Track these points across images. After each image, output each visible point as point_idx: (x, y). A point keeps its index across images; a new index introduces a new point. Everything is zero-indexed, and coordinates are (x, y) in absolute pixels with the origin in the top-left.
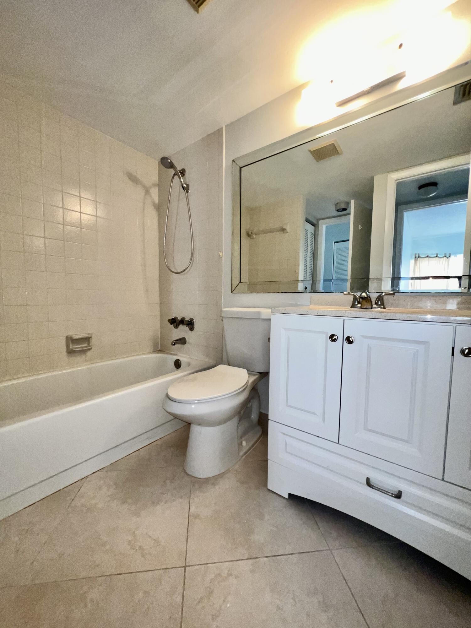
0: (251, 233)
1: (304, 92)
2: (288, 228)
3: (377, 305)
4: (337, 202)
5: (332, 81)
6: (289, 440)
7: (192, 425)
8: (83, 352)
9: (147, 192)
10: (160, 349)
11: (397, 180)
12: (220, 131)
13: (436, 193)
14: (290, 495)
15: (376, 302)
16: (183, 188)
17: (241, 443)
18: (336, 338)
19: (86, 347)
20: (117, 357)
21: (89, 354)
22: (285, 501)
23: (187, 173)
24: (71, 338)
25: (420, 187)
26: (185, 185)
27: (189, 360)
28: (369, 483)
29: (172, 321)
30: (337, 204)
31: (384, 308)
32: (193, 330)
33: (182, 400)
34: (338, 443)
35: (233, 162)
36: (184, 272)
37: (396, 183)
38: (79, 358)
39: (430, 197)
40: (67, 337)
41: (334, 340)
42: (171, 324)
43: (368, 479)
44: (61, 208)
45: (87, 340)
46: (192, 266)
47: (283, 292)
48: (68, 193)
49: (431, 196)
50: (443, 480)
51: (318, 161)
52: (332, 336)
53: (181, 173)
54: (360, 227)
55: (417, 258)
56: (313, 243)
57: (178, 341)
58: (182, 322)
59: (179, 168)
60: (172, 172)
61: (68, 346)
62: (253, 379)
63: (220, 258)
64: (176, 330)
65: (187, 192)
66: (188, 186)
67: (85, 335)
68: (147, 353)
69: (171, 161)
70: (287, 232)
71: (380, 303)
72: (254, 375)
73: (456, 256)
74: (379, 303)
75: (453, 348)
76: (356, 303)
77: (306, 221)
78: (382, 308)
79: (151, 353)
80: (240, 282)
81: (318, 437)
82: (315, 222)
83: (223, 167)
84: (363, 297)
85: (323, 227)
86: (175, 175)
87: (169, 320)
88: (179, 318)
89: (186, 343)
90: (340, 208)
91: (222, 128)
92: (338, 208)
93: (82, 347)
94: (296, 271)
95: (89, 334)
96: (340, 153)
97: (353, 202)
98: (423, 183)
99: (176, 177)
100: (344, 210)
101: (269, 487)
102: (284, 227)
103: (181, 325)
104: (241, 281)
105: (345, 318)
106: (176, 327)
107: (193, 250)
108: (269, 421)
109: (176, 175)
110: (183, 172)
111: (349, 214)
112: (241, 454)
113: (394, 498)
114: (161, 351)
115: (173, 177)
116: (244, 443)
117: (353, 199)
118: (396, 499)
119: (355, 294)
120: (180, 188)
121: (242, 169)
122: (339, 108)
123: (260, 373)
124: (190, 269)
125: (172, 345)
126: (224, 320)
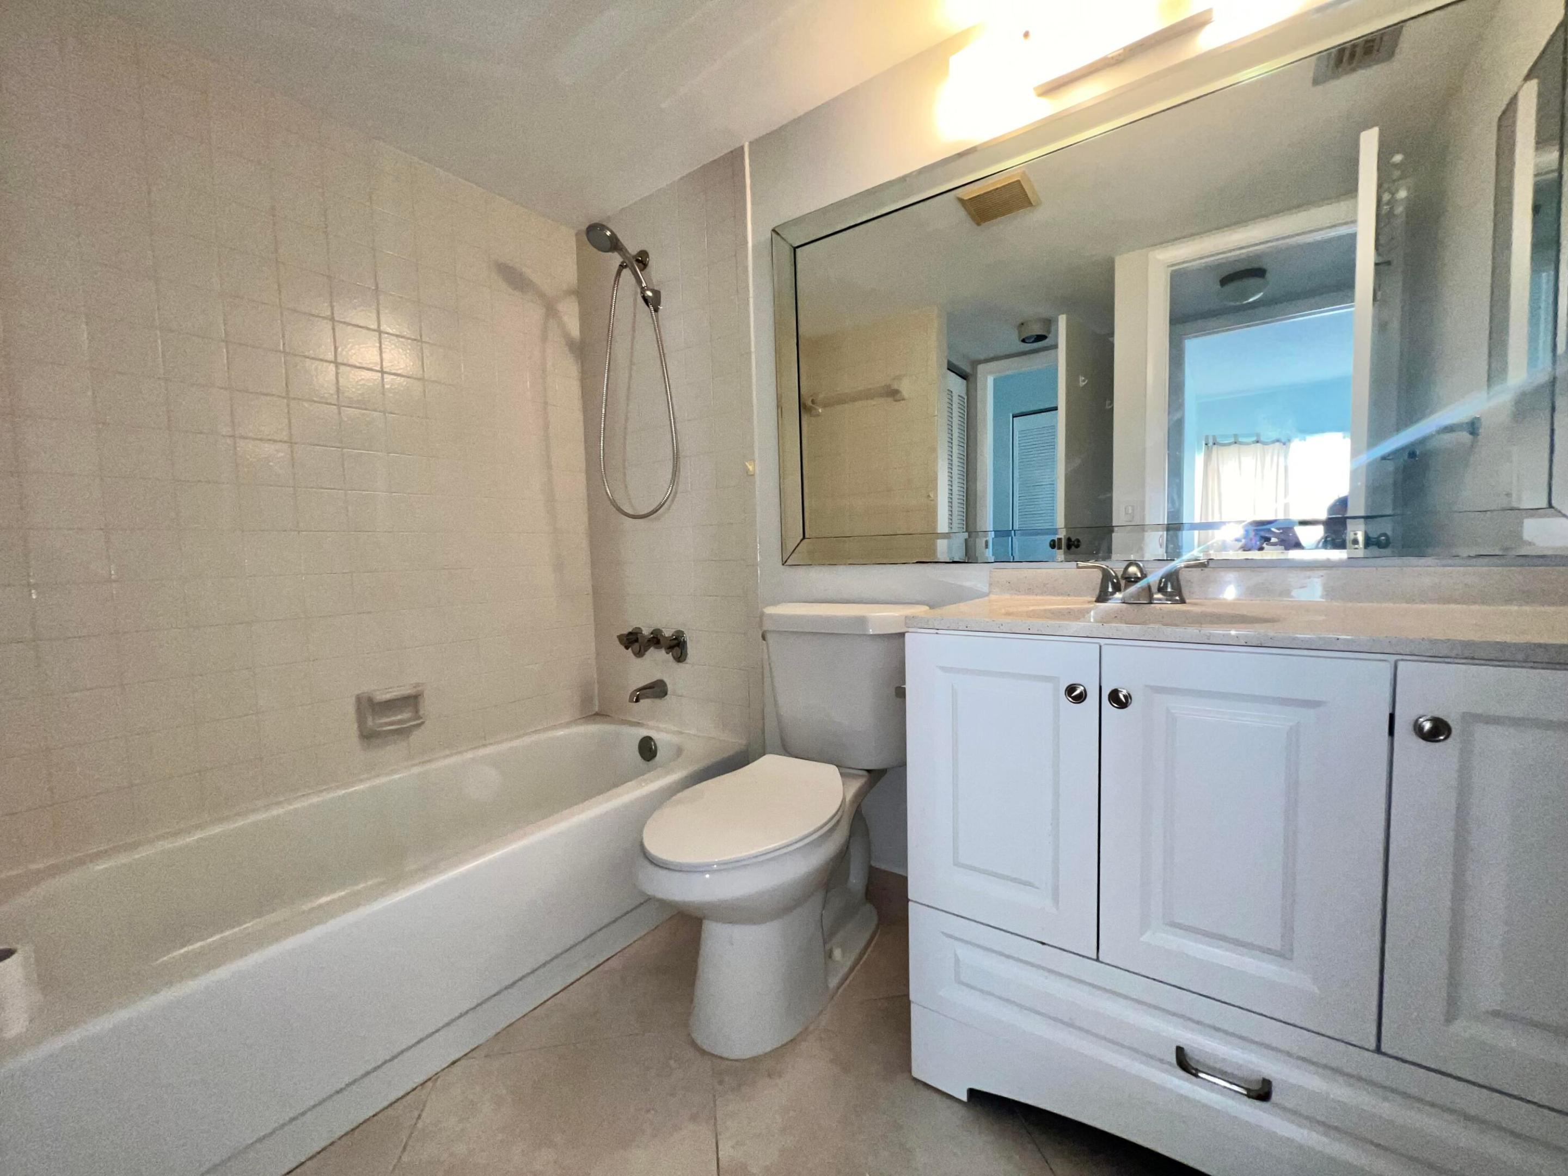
0: (813, 401)
1: (956, 61)
2: (905, 387)
3: (1163, 595)
4: (1022, 321)
5: (1026, 35)
6: (964, 952)
7: (704, 921)
8: (403, 732)
9: (551, 311)
10: (596, 709)
11: (1173, 265)
12: (737, 154)
13: (1262, 294)
14: (974, 1094)
15: (1162, 585)
16: (646, 300)
17: (830, 955)
18: (1081, 693)
19: (409, 720)
20: (488, 742)
21: (416, 737)
22: (962, 1111)
23: (653, 261)
24: (370, 700)
25: (1225, 281)
26: (649, 293)
27: (676, 739)
28: (1184, 1062)
29: (627, 639)
30: (1022, 324)
31: (1183, 601)
32: (685, 660)
33: (681, 865)
34: (1097, 960)
35: (774, 235)
36: (655, 515)
37: (1169, 274)
38: (391, 751)
39: (1249, 303)
40: (359, 699)
41: (1080, 698)
42: (627, 648)
43: (1180, 1051)
44: (331, 362)
45: (412, 701)
46: (673, 501)
47: (917, 562)
48: (349, 324)
49: (1251, 300)
50: (1378, 1050)
51: (978, 224)
52: (1070, 690)
53: (637, 261)
54: (1082, 382)
55: (1212, 448)
56: (966, 422)
57: (645, 691)
58: (656, 640)
59: (633, 249)
60: (615, 259)
61: (361, 720)
62: (855, 786)
63: (750, 476)
64: (639, 660)
65: (656, 310)
66: (657, 294)
67: (407, 691)
68: (568, 724)
69: (611, 231)
70: (903, 399)
71: (1172, 588)
72: (855, 777)
73: (1305, 440)
74: (1169, 590)
75: (1392, 717)
76: (1110, 590)
77: (948, 369)
78: (1176, 602)
79: (574, 722)
80: (804, 537)
81: (1043, 944)
82: (966, 368)
83: (747, 247)
84: (1132, 578)
85: (987, 382)
86: (622, 267)
87: (620, 638)
88: (646, 632)
89: (666, 694)
90: (1030, 334)
91: (742, 148)
92: (1024, 336)
93: (400, 722)
94: (929, 496)
95: (417, 685)
96: (1034, 204)
97: (1062, 321)
98: (1230, 270)
99: (626, 273)
100: (1040, 338)
101: (915, 1074)
102: (895, 387)
103: (652, 649)
104: (807, 536)
105: (1102, 642)
106: (639, 654)
107: (676, 457)
108: (910, 903)
109: (626, 266)
110: (642, 260)
111: (1055, 347)
112: (833, 982)
113: (1250, 1101)
114: (600, 716)
115: (619, 273)
116: (837, 953)
117: (1063, 314)
118: (1258, 1103)
119: (1104, 566)
120: (635, 300)
121: (798, 250)
122: (1043, 100)
123: (868, 771)
124: (670, 506)
125: (631, 701)
126: (768, 636)
